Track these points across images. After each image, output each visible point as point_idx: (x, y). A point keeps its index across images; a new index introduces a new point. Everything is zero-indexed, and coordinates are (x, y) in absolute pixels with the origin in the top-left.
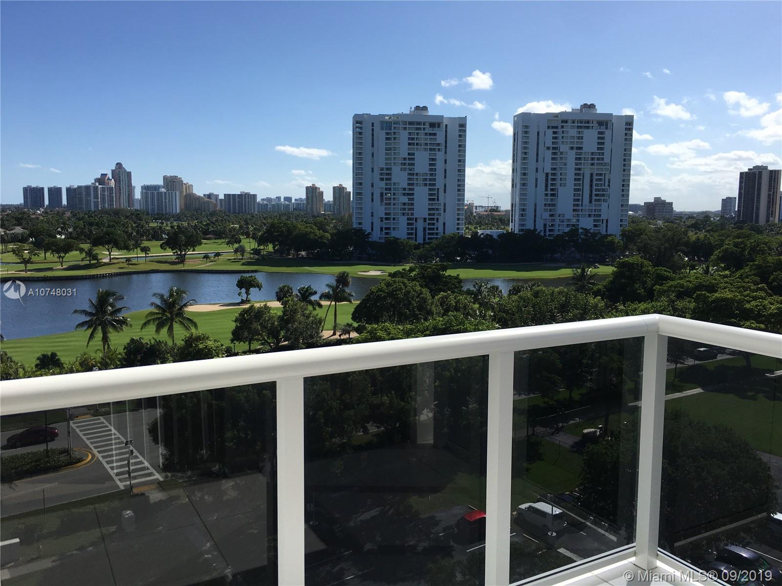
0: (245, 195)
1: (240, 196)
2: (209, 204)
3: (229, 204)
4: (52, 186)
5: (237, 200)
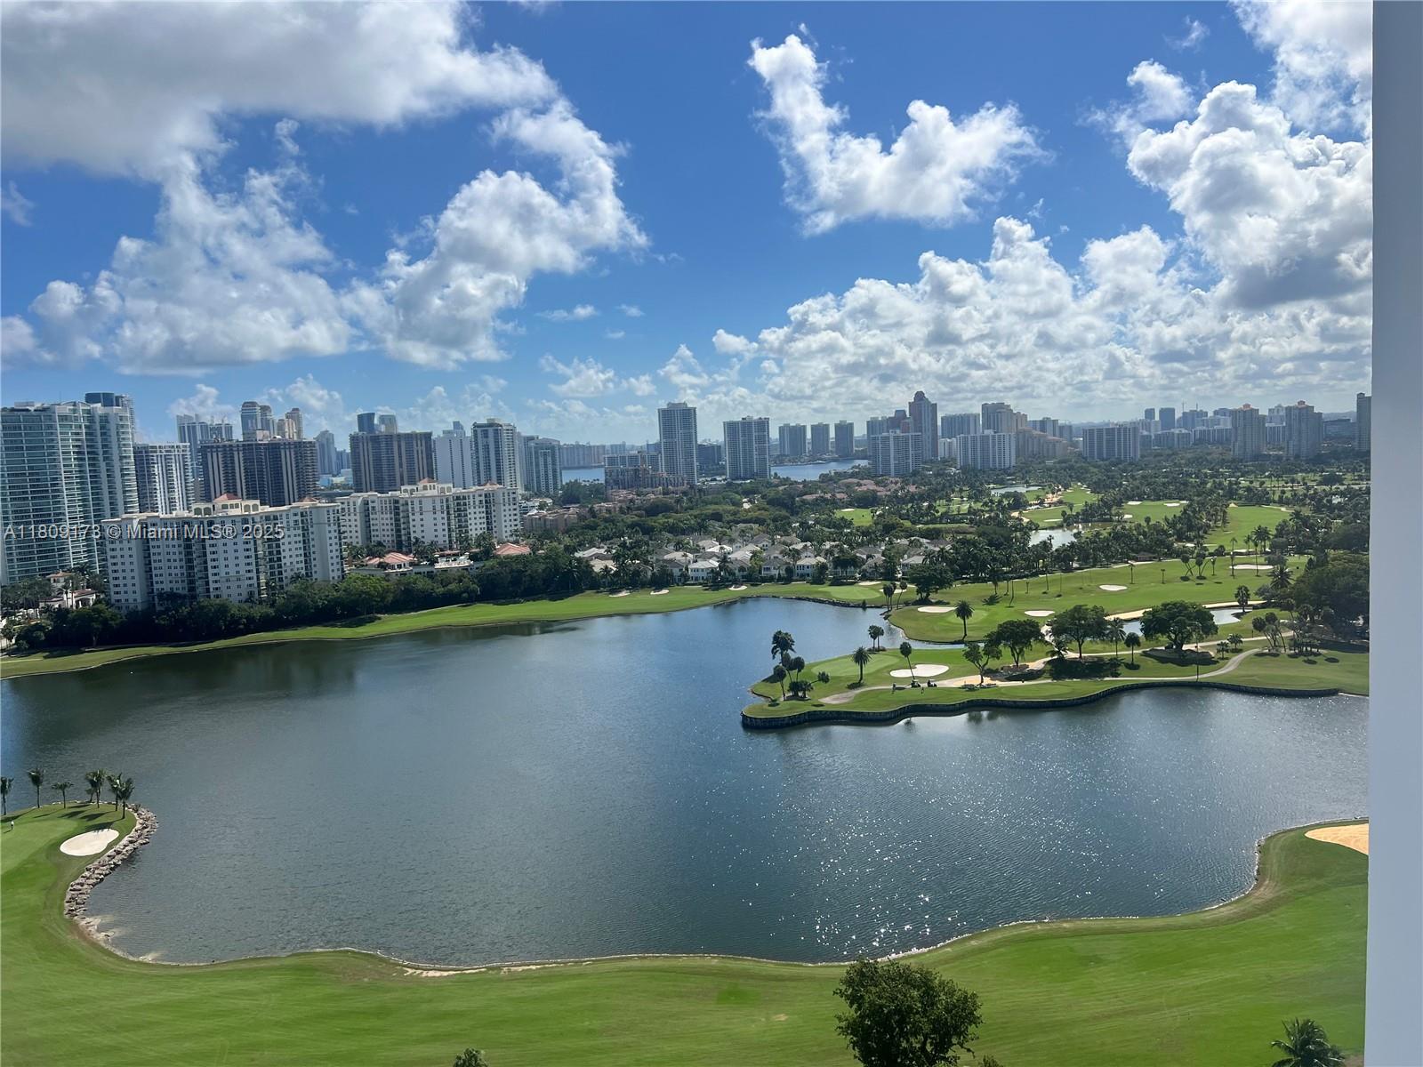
0: (1119, 429)
1: (1110, 431)
2: (1054, 445)
3: (1092, 446)
4: (816, 423)
5: (1105, 437)
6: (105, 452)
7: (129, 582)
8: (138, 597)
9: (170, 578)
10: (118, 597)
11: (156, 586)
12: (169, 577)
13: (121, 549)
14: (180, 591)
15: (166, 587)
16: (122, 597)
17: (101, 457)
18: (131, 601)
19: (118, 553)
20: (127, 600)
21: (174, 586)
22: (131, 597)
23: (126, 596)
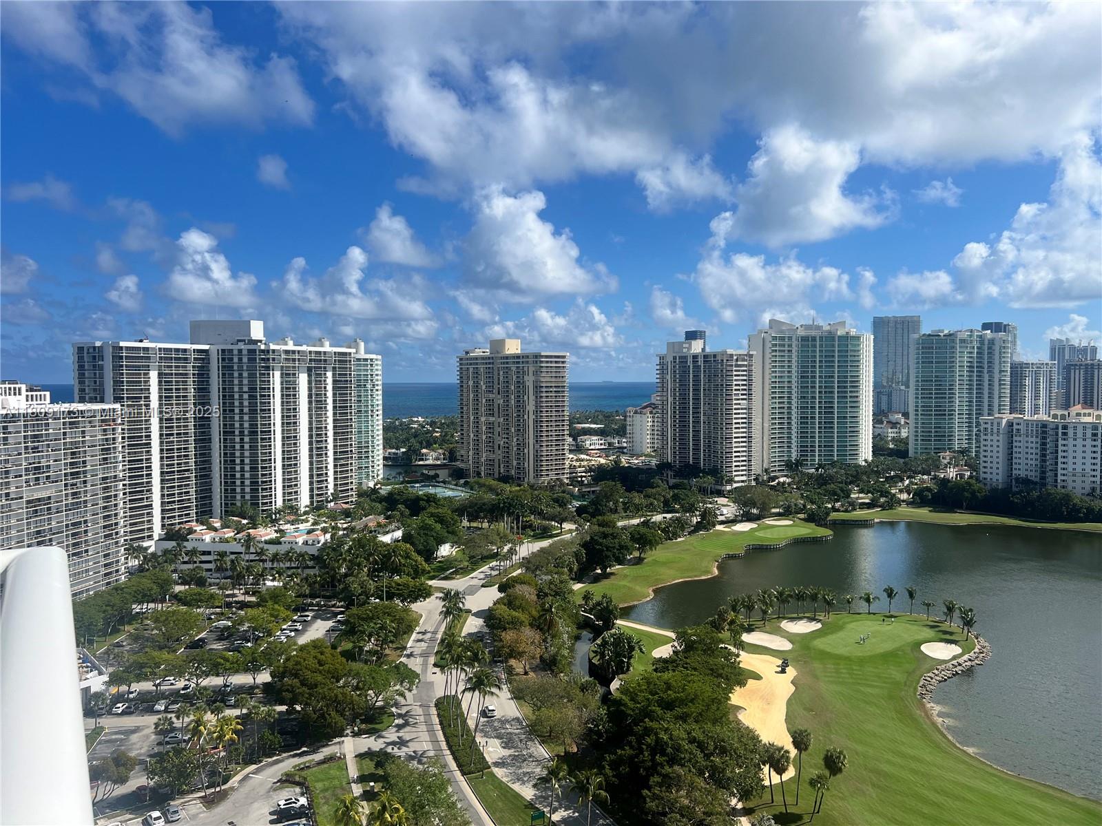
6: (989, 367)
7: (995, 465)
8: (1000, 478)
9: (1026, 467)
10: (985, 476)
11: (1014, 472)
12: (1026, 465)
13: (992, 440)
14: (1033, 479)
15: (1023, 474)
16: (988, 476)
17: (985, 371)
18: (994, 480)
19: (989, 443)
20: (991, 479)
21: (1029, 473)
22: (995, 477)
23: (991, 476)
